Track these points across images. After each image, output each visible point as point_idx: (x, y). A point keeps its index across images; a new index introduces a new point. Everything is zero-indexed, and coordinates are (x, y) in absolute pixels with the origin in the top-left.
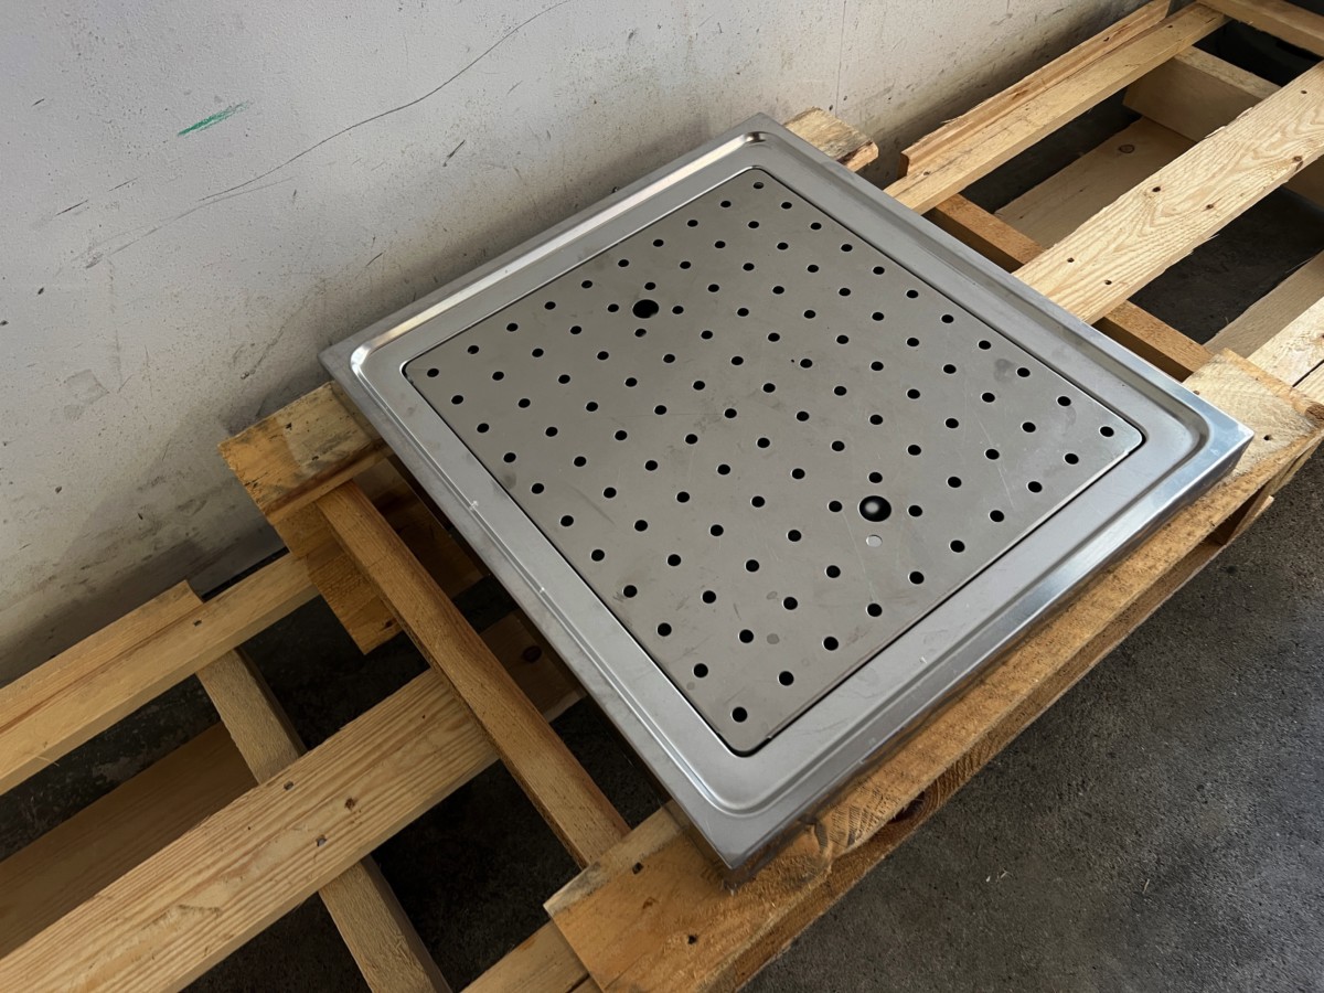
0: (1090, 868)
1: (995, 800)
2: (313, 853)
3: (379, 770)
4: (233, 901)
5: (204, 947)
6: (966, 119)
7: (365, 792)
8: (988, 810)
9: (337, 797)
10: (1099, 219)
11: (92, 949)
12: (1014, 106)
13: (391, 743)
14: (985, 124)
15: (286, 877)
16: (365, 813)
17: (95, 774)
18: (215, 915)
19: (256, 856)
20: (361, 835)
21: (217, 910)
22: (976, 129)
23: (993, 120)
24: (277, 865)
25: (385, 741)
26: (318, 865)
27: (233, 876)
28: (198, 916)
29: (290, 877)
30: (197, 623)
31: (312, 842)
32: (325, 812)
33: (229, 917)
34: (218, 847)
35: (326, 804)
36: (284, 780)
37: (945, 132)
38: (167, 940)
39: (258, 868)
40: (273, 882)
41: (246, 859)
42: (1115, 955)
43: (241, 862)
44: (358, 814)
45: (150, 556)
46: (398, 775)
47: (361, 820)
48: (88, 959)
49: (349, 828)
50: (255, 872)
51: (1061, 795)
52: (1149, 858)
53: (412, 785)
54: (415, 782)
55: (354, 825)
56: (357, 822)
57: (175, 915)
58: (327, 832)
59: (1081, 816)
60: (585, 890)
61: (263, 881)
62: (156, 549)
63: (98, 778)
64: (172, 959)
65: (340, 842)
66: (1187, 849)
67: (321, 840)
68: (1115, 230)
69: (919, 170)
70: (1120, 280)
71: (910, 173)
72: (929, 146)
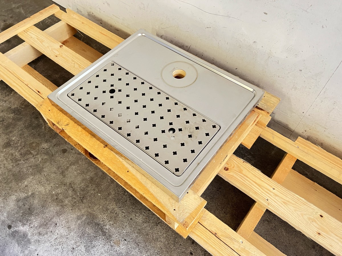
0: (104, 214)
8: (115, 192)
52: (107, 227)
66: (110, 236)
69: (298, 145)
70: (270, 203)
71: (296, 143)
72: (306, 143)
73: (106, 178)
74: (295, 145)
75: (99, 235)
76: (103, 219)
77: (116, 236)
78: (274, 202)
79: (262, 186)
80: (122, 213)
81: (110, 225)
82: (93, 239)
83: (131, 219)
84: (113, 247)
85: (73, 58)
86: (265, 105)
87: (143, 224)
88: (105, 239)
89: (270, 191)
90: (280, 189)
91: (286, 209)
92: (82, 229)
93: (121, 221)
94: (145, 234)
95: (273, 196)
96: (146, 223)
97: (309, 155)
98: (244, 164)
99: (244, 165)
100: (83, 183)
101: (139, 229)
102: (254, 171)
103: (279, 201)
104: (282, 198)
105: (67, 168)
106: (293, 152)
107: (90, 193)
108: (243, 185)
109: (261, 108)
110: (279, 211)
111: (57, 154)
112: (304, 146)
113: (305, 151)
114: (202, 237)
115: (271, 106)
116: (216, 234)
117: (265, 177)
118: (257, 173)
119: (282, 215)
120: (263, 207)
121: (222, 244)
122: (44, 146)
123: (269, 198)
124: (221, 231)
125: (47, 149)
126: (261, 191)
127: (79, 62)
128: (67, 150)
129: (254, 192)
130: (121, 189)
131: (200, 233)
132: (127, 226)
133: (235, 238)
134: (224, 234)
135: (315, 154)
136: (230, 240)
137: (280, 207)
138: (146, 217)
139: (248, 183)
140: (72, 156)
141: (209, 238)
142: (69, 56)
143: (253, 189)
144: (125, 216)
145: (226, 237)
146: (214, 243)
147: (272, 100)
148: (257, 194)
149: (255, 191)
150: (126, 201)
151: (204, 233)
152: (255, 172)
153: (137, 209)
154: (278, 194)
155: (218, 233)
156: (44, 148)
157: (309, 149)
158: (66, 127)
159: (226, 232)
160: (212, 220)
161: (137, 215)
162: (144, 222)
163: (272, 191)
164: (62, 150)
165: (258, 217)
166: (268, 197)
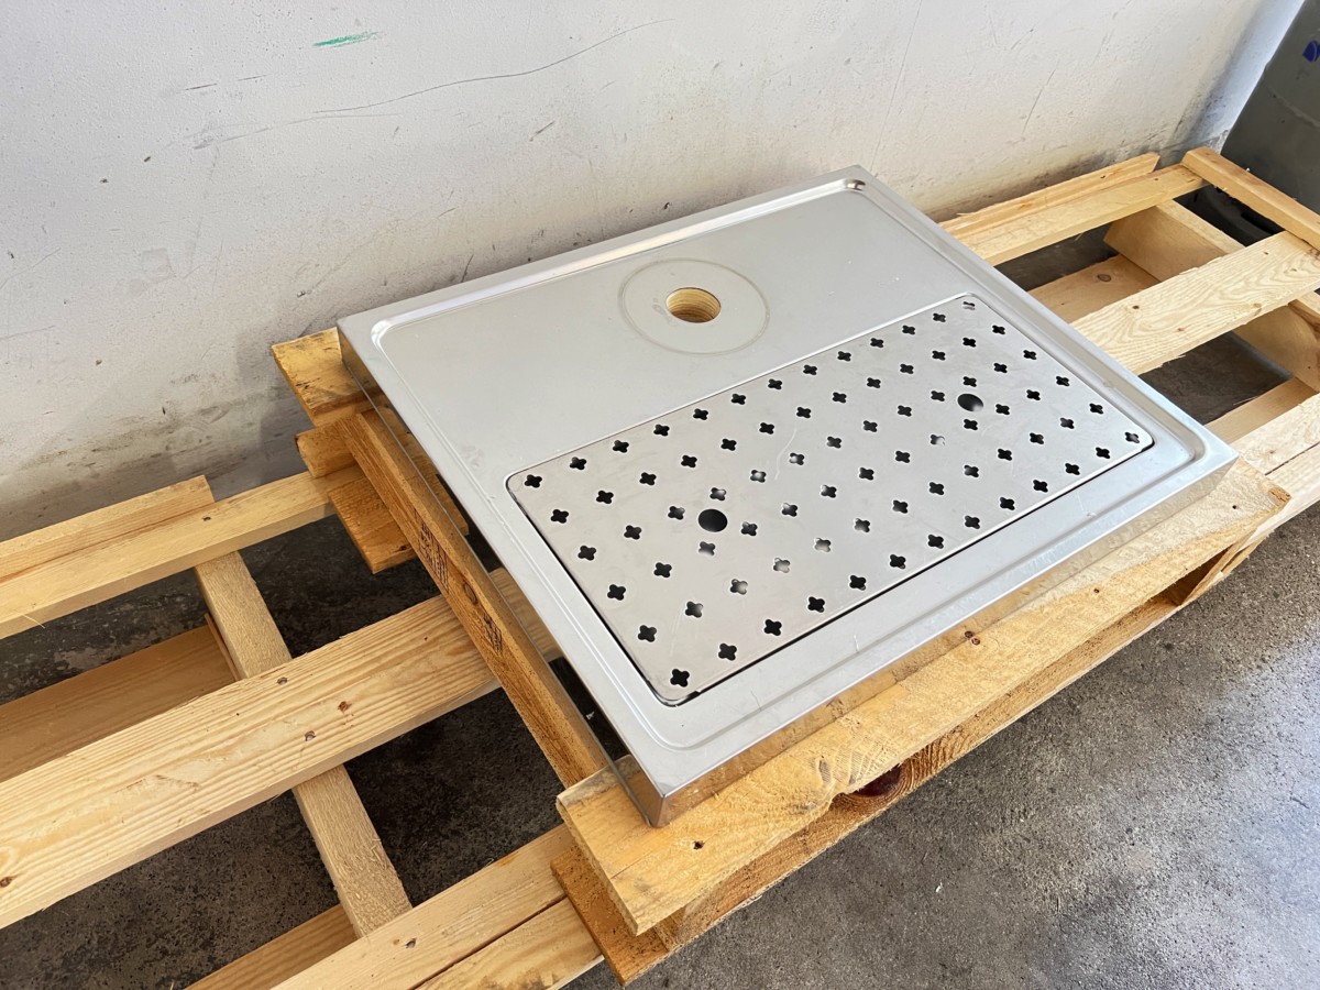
0: (1025, 888)
1: (943, 815)
2: (301, 746)
3: (374, 681)
4: (214, 779)
5: (178, 818)
6: (978, 216)
7: (361, 697)
8: (936, 823)
9: (332, 698)
10: (1085, 321)
11: (57, 805)
12: (1018, 216)
13: (391, 657)
14: (992, 225)
15: (271, 765)
16: (358, 717)
17: (57, 658)
18: (192, 790)
19: (242, 741)
20: (350, 738)
21: (195, 785)
22: (985, 228)
23: (1000, 223)
24: (262, 752)
25: (386, 654)
26: (304, 758)
27: (216, 756)
28: (175, 787)
29: (274, 766)
30: (207, 519)
31: (300, 737)
32: (317, 711)
33: (208, 793)
34: (205, 727)
35: (319, 703)
36: (278, 675)
37: (959, 223)
38: (139, 806)
39: (242, 752)
40: (256, 768)
41: (231, 742)
42: (1042, 969)
43: (226, 744)
44: (350, 717)
45: (159, 455)
46: (394, 688)
47: (354, 723)
48: (52, 813)
49: (340, 728)
50: (239, 755)
51: (1003, 818)
52: (1079, 886)
53: (406, 699)
54: (410, 696)
55: (345, 727)
56: (349, 724)
57: (151, 783)
58: (317, 729)
59: (1021, 840)
60: (599, 788)
61: (246, 765)
62: (167, 448)
63: (60, 664)
64: (143, 825)
65: (329, 741)
66: (1114, 883)
67: (310, 735)
68: (1099, 334)
75: (1112, 924)
76: (1046, 895)
77: (1116, 859)
80: (1026, 818)
81: (1071, 873)
82: (1124, 952)
84: (1155, 881)
87: (1073, 754)
88: (1127, 906)
93: (1058, 829)
94: (1107, 758)
96: (1069, 745)
101: (1092, 774)
107: (925, 927)
132: (1078, 812)
138: (1046, 739)
144: (1039, 811)
150: (981, 791)
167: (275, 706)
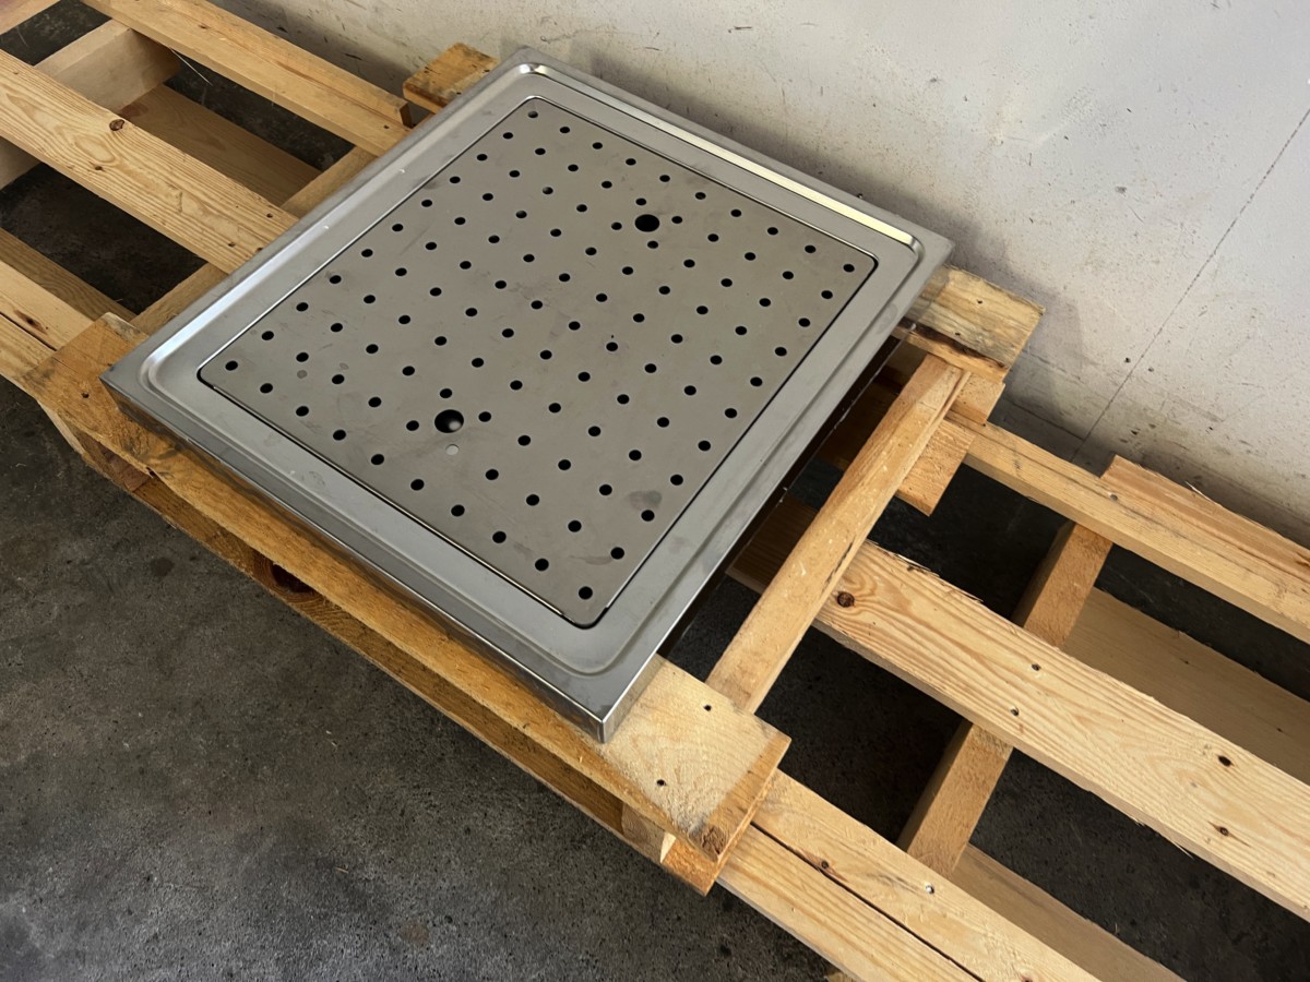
0: (351, 818)
1: (402, 729)
4: (187, 217)
5: (156, 214)
6: (1216, 511)
8: (391, 724)
9: (264, 243)
11: (152, 165)
14: (1238, 543)
15: (204, 236)
18: (178, 211)
19: (217, 217)
24: (213, 229)
27: (204, 211)
28: (175, 204)
29: (205, 239)
30: (386, 127)
31: (231, 241)
32: (253, 240)
33: (177, 219)
34: (223, 197)
35: (258, 239)
36: (272, 212)
37: (1182, 494)
38: (160, 195)
39: (211, 221)
40: (202, 231)
41: (215, 212)
42: (275, 845)
43: (212, 211)
48: (146, 166)
49: (243, 256)
50: (208, 220)
52: (371, 872)
57: (176, 193)
58: (238, 246)
59: (400, 807)
61: (202, 226)
64: (148, 203)
66: (385, 908)
67: (233, 245)
68: (1115, 714)
69: (1114, 488)
70: (1025, 725)
71: (1105, 480)
72: (1146, 481)
73: (350, 671)
74: (1103, 492)
75: (339, 910)
76: (350, 840)
77: (411, 907)
78: (1040, 719)
79: (991, 660)
80: (427, 809)
81: (381, 862)
82: (312, 926)
83: (468, 831)
84: (399, 953)
85: (171, 173)
86: (986, 334)
87: (520, 848)
88: (362, 925)
89: (1024, 678)
90: (1059, 665)
91: (1089, 745)
92: (265, 890)
93: (425, 843)
94: (530, 886)
95: (1037, 696)
96: (531, 842)
97: (1159, 527)
98: (913, 576)
99: (913, 580)
100: (254, 699)
101: (504, 871)
102: (953, 602)
103: (1062, 713)
104: (1070, 701)
105: (179, 639)
106: (1096, 517)
107: (287, 735)
108: (914, 658)
109: (970, 349)
110: (1066, 753)
111: (132, 582)
112: (1137, 492)
113: (1141, 512)
114: (772, 883)
115: (1011, 338)
116: (825, 864)
117: (998, 622)
118: (965, 610)
119: (1077, 769)
120: (997, 742)
121: (851, 903)
122: (69, 551)
123: (1019, 706)
124: (846, 853)
125: (83, 563)
126: (987, 679)
127: (198, 190)
128: (172, 565)
129: (961, 684)
130: (414, 711)
131: (761, 867)
132: (452, 862)
133: (902, 877)
134: (860, 865)
135: (1181, 518)
136: (884, 883)
137: (1065, 737)
138: (528, 817)
139: (937, 650)
140: (198, 588)
141: (799, 883)
142: (157, 168)
143: (956, 672)
144: (439, 821)
145: (870, 876)
146: (821, 903)
147: (1012, 315)
148: (972, 694)
149: (964, 683)
150: (440, 760)
151: (775, 867)
152: (959, 606)
153: (489, 789)
154: (1055, 684)
155: (834, 863)
156: (69, 562)
157: (1158, 502)
158: (167, 465)
159: (867, 854)
160: (805, 809)
161: (490, 811)
162: (522, 839)
163: (1028, 675)
164: (153, 562)
165: (984, 782)
166: (1019, 700)
167: (248, 220)
